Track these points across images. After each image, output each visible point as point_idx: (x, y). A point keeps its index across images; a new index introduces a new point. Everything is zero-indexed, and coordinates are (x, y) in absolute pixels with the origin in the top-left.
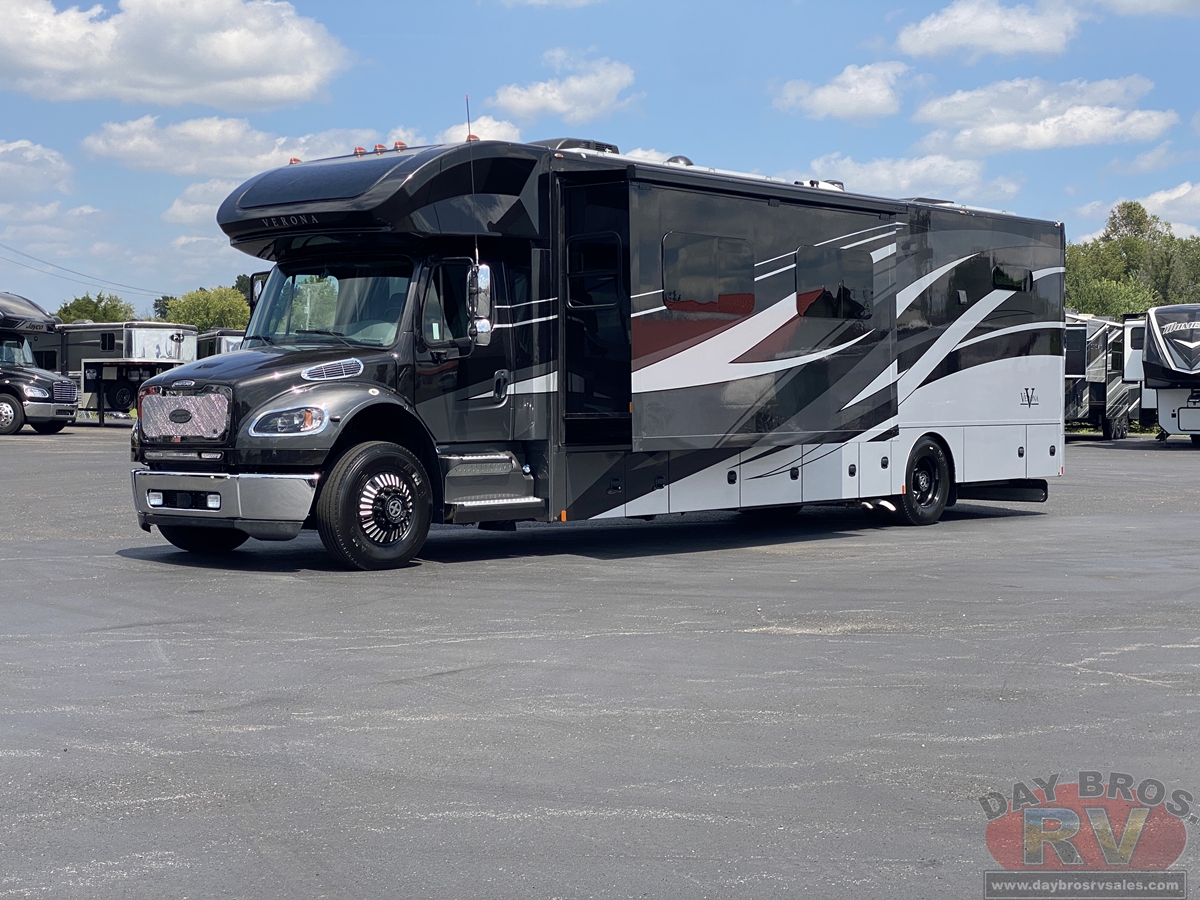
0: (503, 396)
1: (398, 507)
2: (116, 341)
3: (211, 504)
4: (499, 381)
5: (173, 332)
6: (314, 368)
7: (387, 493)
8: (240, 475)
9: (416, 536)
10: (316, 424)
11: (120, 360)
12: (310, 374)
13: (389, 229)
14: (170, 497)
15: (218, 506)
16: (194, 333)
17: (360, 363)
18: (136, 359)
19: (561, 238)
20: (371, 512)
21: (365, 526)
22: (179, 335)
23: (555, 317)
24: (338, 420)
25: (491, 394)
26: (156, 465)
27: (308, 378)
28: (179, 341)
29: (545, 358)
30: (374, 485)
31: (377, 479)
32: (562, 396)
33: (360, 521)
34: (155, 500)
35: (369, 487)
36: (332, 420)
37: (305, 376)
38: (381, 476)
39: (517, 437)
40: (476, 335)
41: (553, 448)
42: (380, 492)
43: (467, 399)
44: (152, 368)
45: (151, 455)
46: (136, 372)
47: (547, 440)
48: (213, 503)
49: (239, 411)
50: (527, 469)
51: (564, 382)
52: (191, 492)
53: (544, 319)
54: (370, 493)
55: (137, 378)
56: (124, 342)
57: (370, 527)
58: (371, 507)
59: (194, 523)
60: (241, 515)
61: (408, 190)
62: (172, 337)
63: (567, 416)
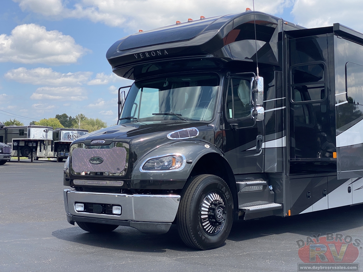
0: (260, 149)
1: (221, 213)
2: (25, 132)
3: (115, 212)
4: (259, 141)
5: (45, 129)
6: (173, 133)
7: (215, 205)
8: (134, 195)
9: (227, 228)
10: (178, 165)
11: (26, 139)
12: (172, 136)
13: (211, 56)
14: (88, 207)
15: (120, 213)
16: (52, 129)
17: (197, 130)
18: (32, 138)
19: (287, 66)
20: (207, 216)
21: (204, 224)
22: (47, 130)
23: (285, 107)
24: (191, 163)
25: (255, 148)
26: (79, 188)
27: (171, 138)
28: (47, 132)
29: (281, 129)
30: (208, 200)
31: (209, 196)
32: (288, 150)
33: (202, 221)
34: (79, 208)
35: (205, 201)
36: (188, 163)
37: (169, 137)
38: (211, 195)
39: (266, 171)
40: (257, 115)
41: (284, 176)
42: (211, 204)
43: (245, 151)
44: (36, 141)
45: (76, 182)
46: (31, 143)
47: (282, 173)
48: (116, 211)
49: (132, 158)
50: (271, 188)
51: (289, 141)
52: (102, 204)
53: (280, 108)
54: (206, 205)
55: (32, 145)
56: (27, 133)
57: (207, 225)
58: (207, 213)
59: (103, 222)
60: (134, 219)
61: (221, 35)
62: (44, 131)
63: (291, 160)
